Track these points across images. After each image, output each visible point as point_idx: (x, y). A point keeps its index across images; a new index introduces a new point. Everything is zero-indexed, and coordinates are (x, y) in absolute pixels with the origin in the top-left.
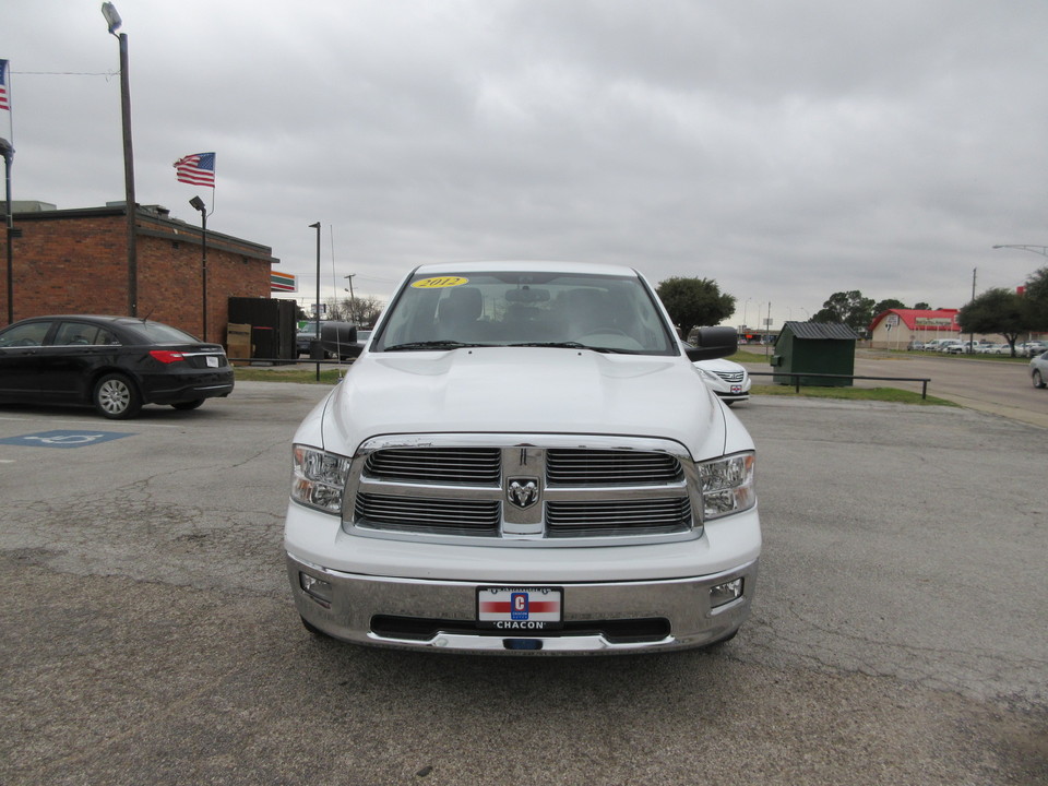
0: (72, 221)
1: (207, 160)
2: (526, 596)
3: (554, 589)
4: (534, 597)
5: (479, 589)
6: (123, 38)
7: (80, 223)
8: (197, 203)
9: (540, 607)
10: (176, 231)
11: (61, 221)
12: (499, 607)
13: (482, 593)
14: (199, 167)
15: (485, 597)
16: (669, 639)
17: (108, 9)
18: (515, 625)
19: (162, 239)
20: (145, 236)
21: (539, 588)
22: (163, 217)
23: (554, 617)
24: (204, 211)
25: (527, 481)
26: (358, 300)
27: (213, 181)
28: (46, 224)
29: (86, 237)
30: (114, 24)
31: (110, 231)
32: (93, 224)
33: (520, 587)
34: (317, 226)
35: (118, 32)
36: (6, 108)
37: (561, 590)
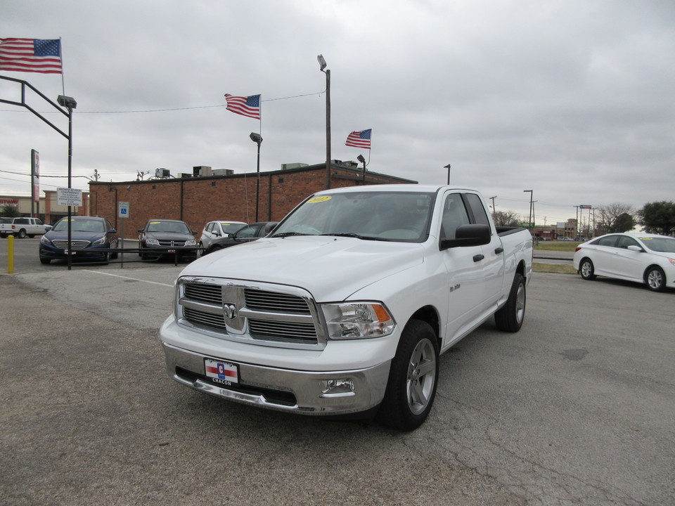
0: (305, 173)
1: (366, 134)
2: (223, 366)
3: (234, 364)
4: (227, 367)
5: (205, 359)
6: (328, 72)
7: (308, 173)
8: (361, 158)
9: (229, 373)
10: (358, 175)
11: (301, 173)
12: (214, 370)
13: (206, 361)
14: (361, 138)
15: (208, 363)
16: (296, 407)
17: (320, 58)
18: (220, 381)
19: (350, 180)
20: (339, 179)
21: (228, 363)
22: (353, 167)
23: (235, 380)
24: (365, 163)
25: (231, 304)
26: (501, 213)
27: (369, 145)
28: (294, 175)
29: (311, 180)
30: (324, 66)
31: (321, 177)
32: (314, 174)
33: (222, 361)
34: (449, 167)
35: (325, 70)
36: (258, 118)
37: (238, 366)
